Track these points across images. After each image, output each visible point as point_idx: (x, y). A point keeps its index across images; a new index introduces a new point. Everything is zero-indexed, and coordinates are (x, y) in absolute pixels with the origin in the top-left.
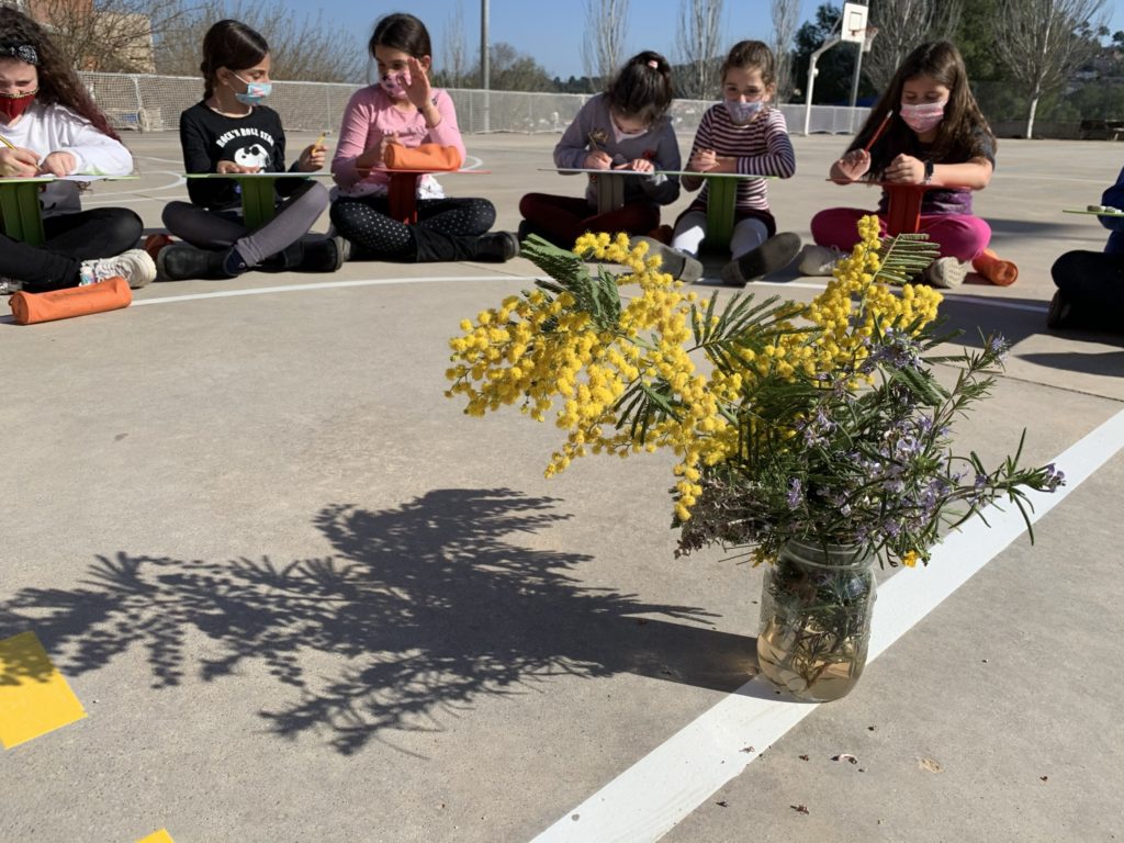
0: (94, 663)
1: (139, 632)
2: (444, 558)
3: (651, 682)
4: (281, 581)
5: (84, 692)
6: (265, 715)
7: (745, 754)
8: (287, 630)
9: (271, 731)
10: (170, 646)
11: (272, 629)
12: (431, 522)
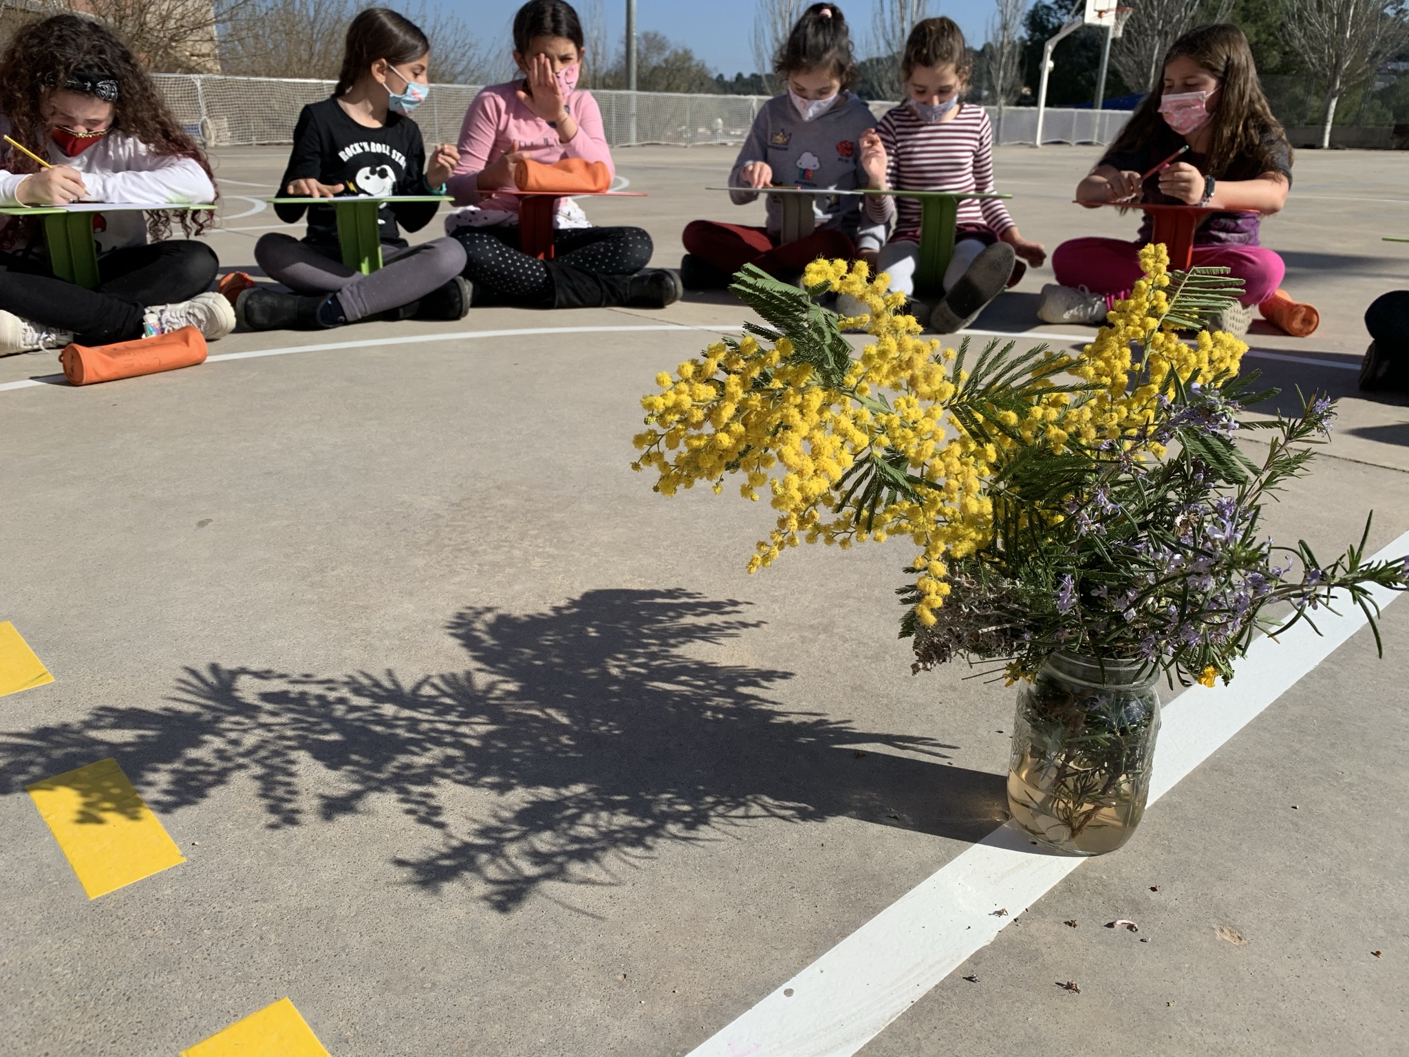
0: (190, 797)
1: (241, 761)
2: (609, 673)
3: (874, 828)
4: (410, 700)
5: (179, 832)
6: (401, 863)
7: (995, 917)
8: (422, 760)
9: (409, 882)
10: (281, 778)
11: (403, 759)
12: (590, 629)
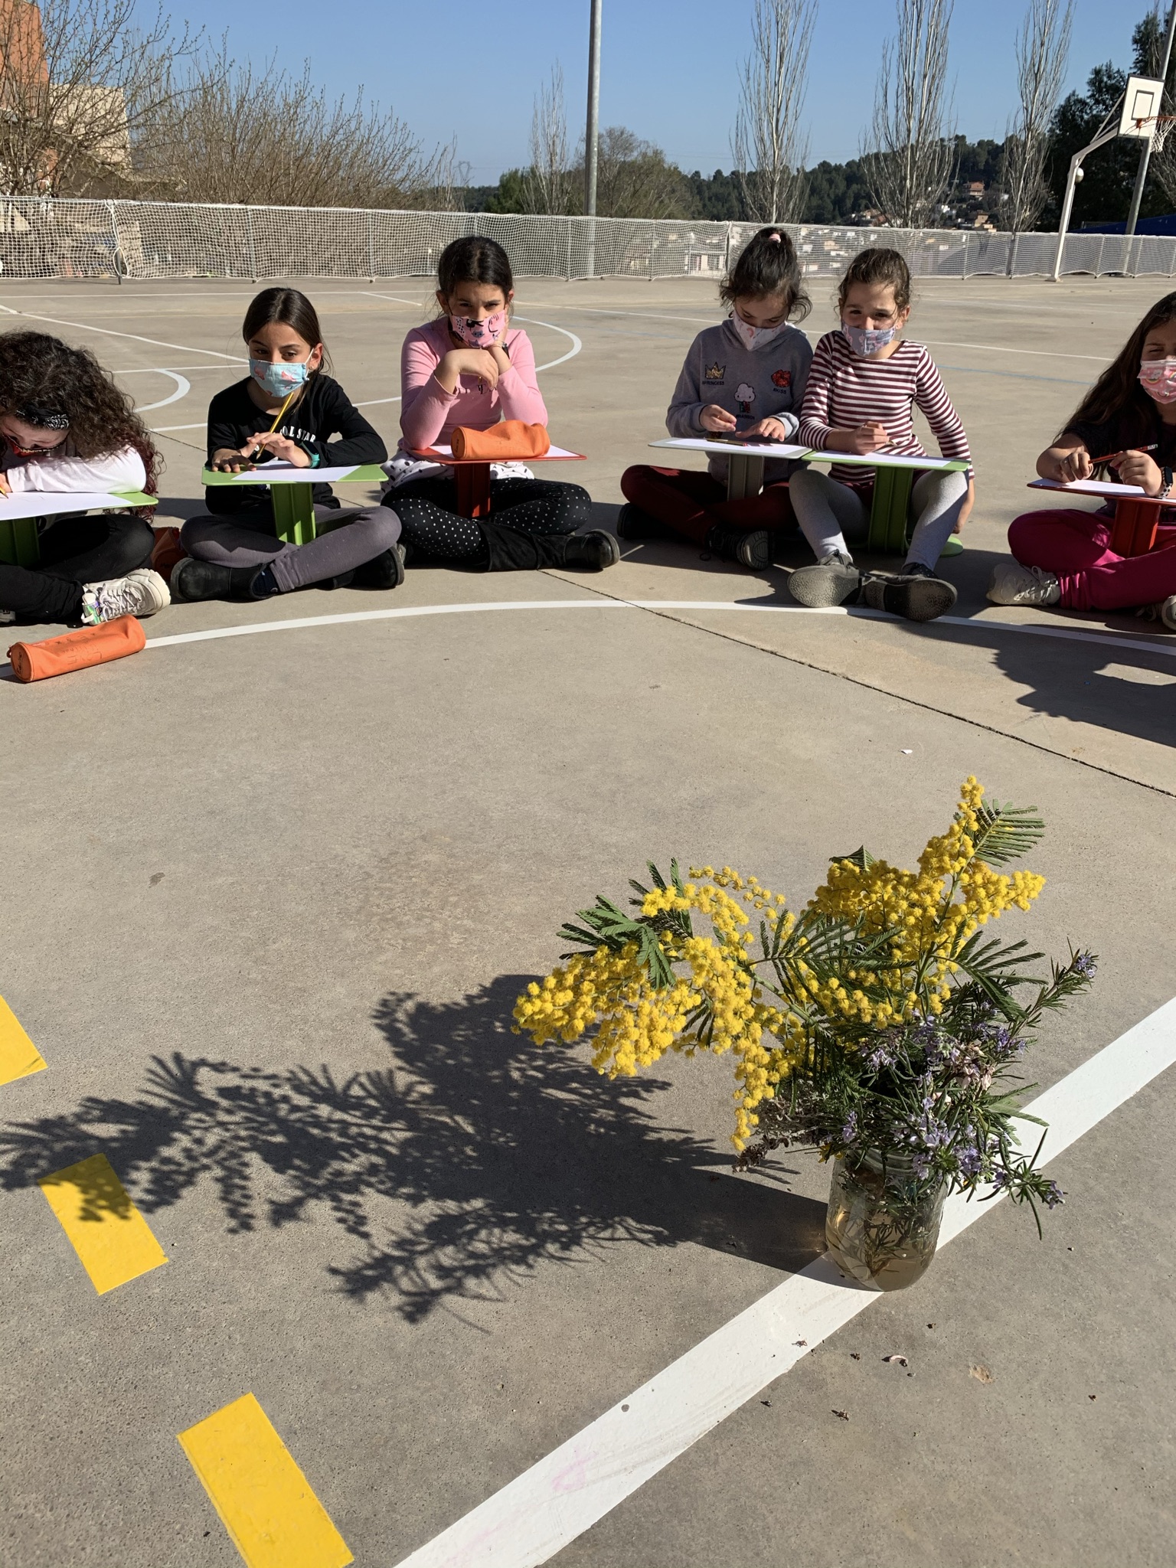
0: (167, 1197)
1: (205, 1161)
2: (510, 1077)
3: (715, 1255)
4: (340, 1100)
5: (161, 1232)
6: (334, 1271)
7: (797, 1347)
8: (351, 1167)
9: (340, 1290)
10: (237, 1181)
11: (336, 1165)
12: (498, 1024)
